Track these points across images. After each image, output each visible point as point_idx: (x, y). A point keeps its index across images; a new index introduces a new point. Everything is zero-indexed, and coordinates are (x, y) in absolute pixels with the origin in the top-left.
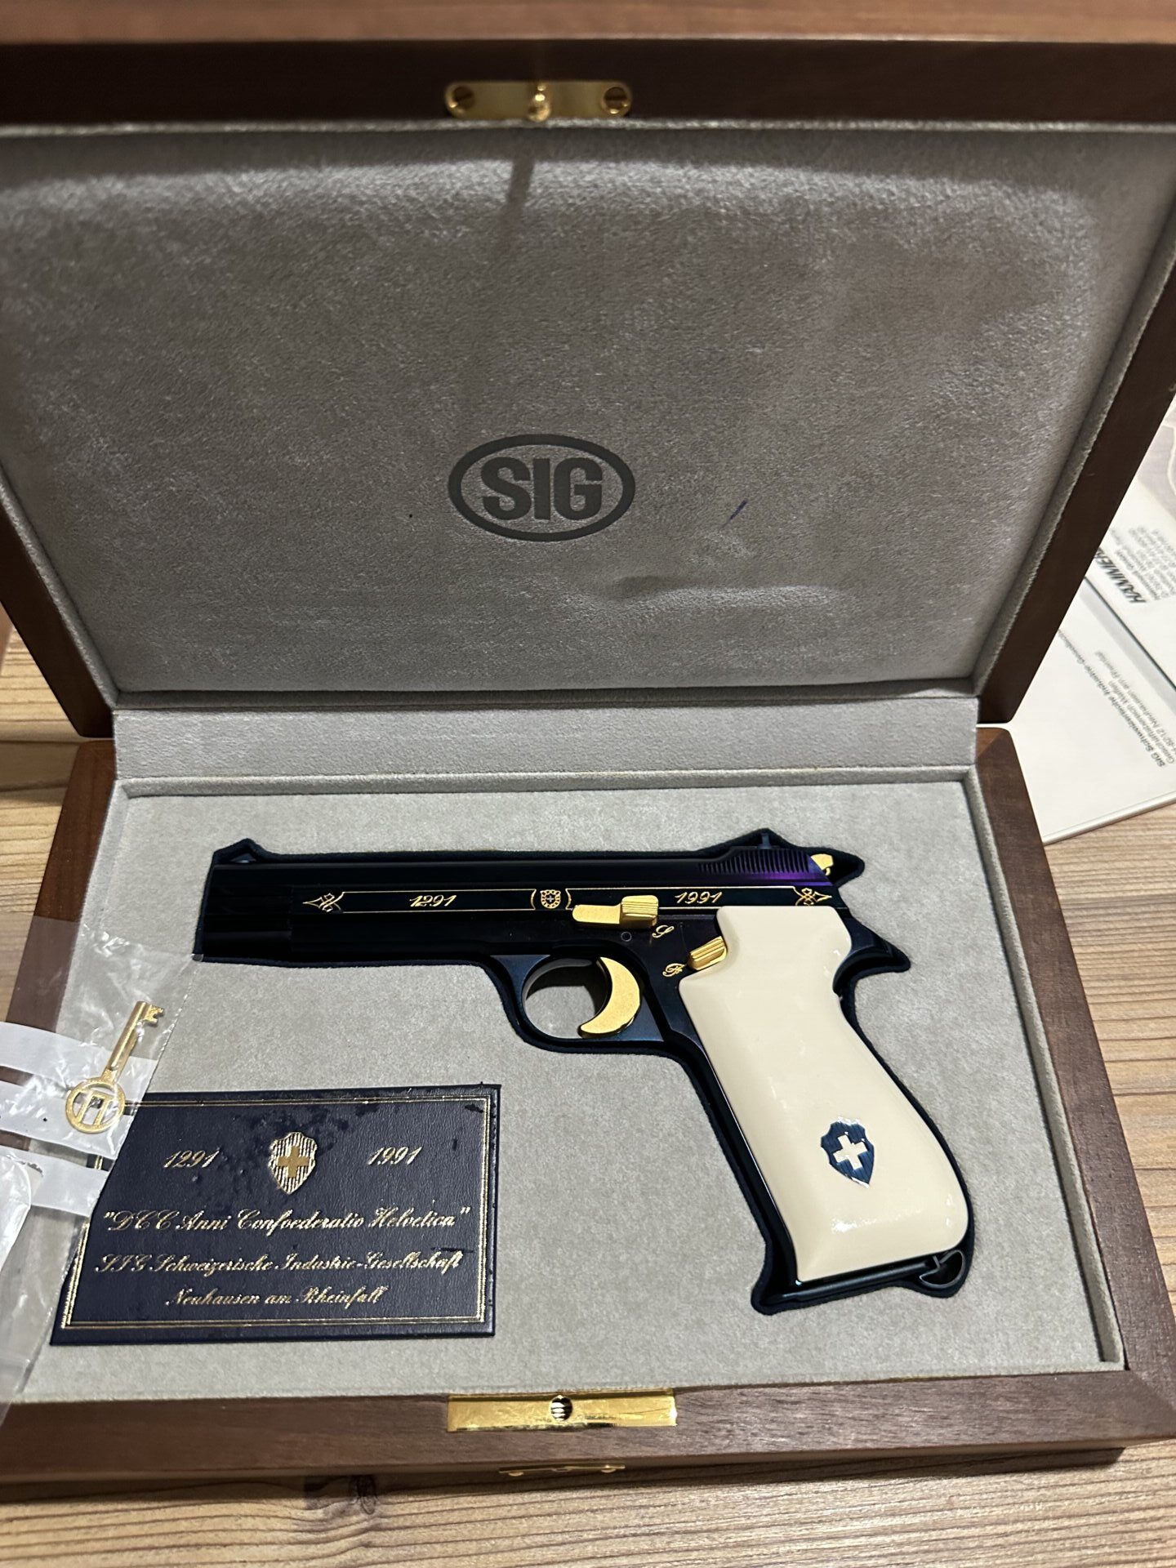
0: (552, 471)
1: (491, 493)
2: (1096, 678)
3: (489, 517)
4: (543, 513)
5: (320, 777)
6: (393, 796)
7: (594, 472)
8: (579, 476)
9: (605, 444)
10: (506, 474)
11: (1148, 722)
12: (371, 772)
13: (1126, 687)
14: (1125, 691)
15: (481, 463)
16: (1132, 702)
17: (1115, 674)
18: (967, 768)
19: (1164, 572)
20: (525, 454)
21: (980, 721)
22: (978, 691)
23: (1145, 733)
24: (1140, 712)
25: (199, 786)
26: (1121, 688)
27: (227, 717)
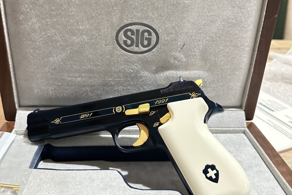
0: (140, 33)
1: (125, 39)
3: (124, 46)
4: (137, 46)
7: (150, 34)
8: (146, 34)
9: (153, 26)
10: (129, 33)
15: (123, 30)
17: (273, 123)
20: (134, 28)
22: (244, 108)
24: (282, 130)
26: (275, 125)
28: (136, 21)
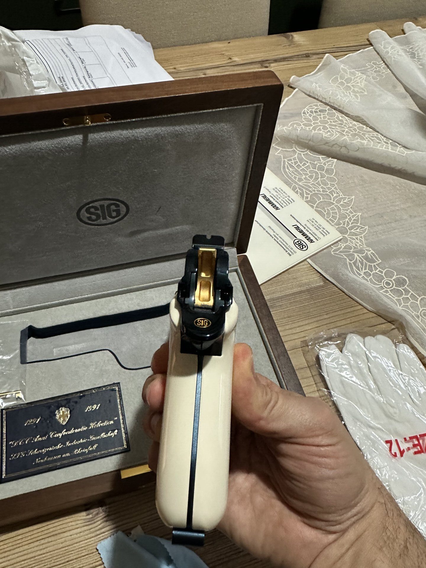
0: (105, 207)
1: (89, 215)
2: (269, 234)
3: (89, 222)
4: (105, 218)
5: (49, 303)
6: (72, 305)
7: (117, 206)
8: (113, 207)
10: (92, 210)
11: (285, 244)
12: (64, 299)
13: (278, 235)
14: (278, 236)
15: (85, 209)
16: (280, 239)
17: (274, 232)
18: (236, 268)
19: (284, 200)
20: (97, 204)
21: (238, 254)
22: (236, 246)
23: (285, 247)
24: (283, 242)
25: (13, 312)
26: (276, 235)
27: (18, 290)
28: (99, 198)
